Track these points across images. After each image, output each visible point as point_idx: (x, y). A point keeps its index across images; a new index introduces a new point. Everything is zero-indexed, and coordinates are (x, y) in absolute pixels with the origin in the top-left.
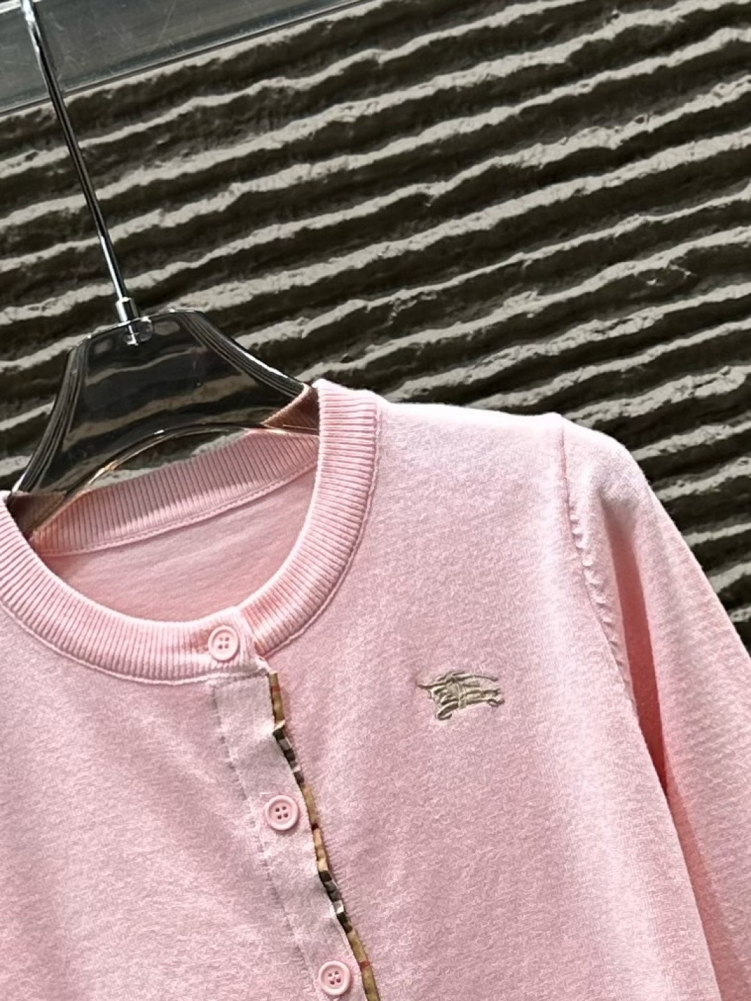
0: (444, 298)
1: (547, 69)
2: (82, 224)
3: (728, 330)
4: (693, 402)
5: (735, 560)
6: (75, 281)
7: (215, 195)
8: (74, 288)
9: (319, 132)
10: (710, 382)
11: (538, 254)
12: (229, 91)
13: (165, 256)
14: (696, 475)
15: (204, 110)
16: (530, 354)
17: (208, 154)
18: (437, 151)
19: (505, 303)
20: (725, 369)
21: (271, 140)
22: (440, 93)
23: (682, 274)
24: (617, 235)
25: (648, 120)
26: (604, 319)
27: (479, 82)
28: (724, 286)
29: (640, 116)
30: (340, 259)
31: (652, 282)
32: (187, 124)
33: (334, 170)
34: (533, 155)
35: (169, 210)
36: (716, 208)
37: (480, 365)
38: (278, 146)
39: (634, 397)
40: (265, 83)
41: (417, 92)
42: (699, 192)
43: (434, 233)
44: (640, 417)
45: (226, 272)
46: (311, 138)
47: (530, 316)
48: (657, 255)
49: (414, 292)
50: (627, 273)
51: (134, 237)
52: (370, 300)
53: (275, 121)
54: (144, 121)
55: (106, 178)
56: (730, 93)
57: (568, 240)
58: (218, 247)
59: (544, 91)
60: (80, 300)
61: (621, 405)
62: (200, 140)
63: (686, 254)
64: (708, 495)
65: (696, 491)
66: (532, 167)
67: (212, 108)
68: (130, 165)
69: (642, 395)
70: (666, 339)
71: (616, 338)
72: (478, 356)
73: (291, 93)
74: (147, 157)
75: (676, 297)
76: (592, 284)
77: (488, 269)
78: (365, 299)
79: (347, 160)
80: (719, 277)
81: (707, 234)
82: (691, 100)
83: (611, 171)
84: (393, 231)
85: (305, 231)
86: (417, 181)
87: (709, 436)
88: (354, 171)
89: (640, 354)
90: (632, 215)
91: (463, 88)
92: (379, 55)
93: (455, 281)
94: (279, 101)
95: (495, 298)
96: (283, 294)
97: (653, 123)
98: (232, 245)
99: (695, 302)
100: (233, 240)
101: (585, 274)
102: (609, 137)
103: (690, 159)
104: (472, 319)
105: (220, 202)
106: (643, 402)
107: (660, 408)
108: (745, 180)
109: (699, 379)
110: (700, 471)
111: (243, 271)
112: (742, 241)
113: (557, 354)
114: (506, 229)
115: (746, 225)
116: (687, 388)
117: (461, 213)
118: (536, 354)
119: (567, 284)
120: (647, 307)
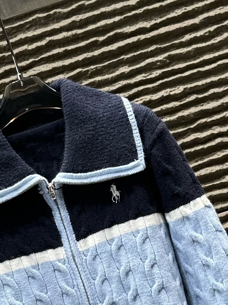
0: (103, 68)
1: (131, 6)
2: (7, 49)
3: (179, 76)
4: (169, 96)
5: (181, 138)
6: (5, 64)
7: (42, 41)
8: (4, 66)
9: (69, 24)
10: (174, 90)
11: (128, 56)
12: (45, 13)
13: (29, 57)
14: (170, 115)
15: (39, 18)
16: (126, 83)
17: (40, 30)
18: (101, 29)
19: (119, 69)
20: (178, 87)
21: (57, 26)
22: (102, 13)
23: (167, 61)
24: (149, 51)
25: (158, 20)
26: (145, 73)
27: (112, 10)
28: (178, 64)
29: (156, 19)
30: (75, 58)
31: (159, 64)
32: (35, 22)
33: (74, 34)
34: (127, 30)
35: (30, 45)
36: (176, 43)
37: (113, 86)
38: (59, 27)
39: (154, 94)
40: (55, 10)
41: (96, 12)
42: (171, 39)
43: (100, 51)
44: (155, 100)
45: (45, 61)
46: (68, 25)
47: (126, 73)
48: (160, 56)
49: (95, 66)
50: (152, 61)
51: (21, 52)
52: (83, 69)
53: (58, 21)
54: (23, 21)
55: (13, 36)
56: (180, 12)
57: (136, 52)
58: (43, 54)
59: (130, 12)
60: (6, 69)
61: (150, 97)
62: (38, 26)
63: (168, 56)
64: (173, 121)
65: (170, 120)
66: (126, 33)
67: (41, 17)
68: (19, 33)
69: (156, 94)
70: (162, 79)
71: (149, 79)
72: (112, 84)
73: (62, 13)
74: (24, 31)
75: (165, 67)
76: (143, 64)
77: (115, 60)
78: (82, 68)
79: (77, 31)
80: (177, 62)
81: (173, 50)
82: (169, 14)
83: (147, 34)
84: (90, 50)
85: (66, 50)
86: (96, 36)
87: (174, 105)
88: (79, 34)
89: (155, 83)
90: (153, 45)
91: (108, 11)
92: (86, 2)
93: (106, 64)
94: (59, 15)
95: (117, 68)
96: (60, 67)
97: (159, 20)
98: (47, 54)
99: (170, 69)
100: (47, 53)
101: (141, 61)
102: (147, 24)
103: (169, 30)
104: (110, 74)
105: (43, 43)
106: (156, 96)
107: (161, 97)
108: (184, 36)
109: (171, 90)
110: (172, 115)
111: (50, 61)
112: (183, 52)
113: (133, 83)
114: (120, 49)
115: (184, 48)
116: (168, 92)
117: (108, 45)
118: (128, 83)
119: (136, 64)
120: (157, 70)
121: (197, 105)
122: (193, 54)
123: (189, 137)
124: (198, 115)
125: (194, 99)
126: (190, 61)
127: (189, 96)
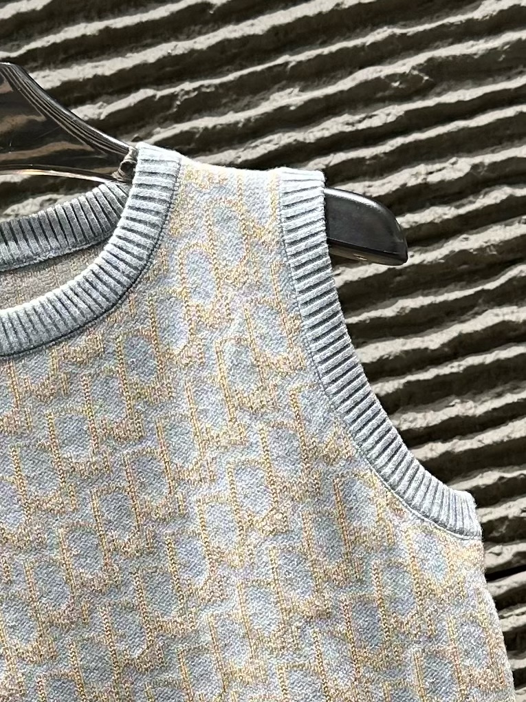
0: (221, 91)
3: (458, 127)
4: (425, 186)
5: (454, 321)
10: (440, 170)
11: (302, 57)
14: (425, 248)
16: (291, 140)
19: (272, 97)
20: (454, 159)
23: (422, 78)
24: (368, 44)
26: (353, 114)
28: (456, 90)
30: (136, 54)
31: (396, 84)
36: (452, 24)
37: (249, 148)
39: (376, 180)
42: (439, 10)
43: (215, 36)
45: (40, 62)
47: (292, 108)
48: (400, 62)
49: (197, 84)
50: (375, 75)
52: (158, 90)
57: (326, 47)
58: (35, 40)
61: (364, 187)
63: (426, 62)
64: (433, 265)
65: (424, 261)
69: (384, 178)
70: (405, 131)
71: (363, 130)
72: (246, 141)
75: (415, 98)
76: (346, 84)
77: (259, 68)
78: (154, 89)
80: (452, 82)
81: (443, 46)
84: (181, 33)
85: (107, 29)
87: (437, 216)
89: (382, 145)
90: (381, 27)
93: (231, 77)
95: (264, 92)
96: (87, 81)
98: (46, 39)
99: (431, 102)
100: (47, 35)
101: (339, 76)
104: (243, 110)
105: (38, 3)
106: (384, 184)
107: (397, 190)
109: (431, 168)
110: (428, 245)
111: (54, 63)
112: (473, 52)
113: (312, 141)
114: (277, 34)
115: (478, 40)
116: (421, 174)
117: (239, 20)
118: (295, 140)
119: (324, 83)
120: (390, 105)
121: (510, 220)
122: (504, 59)
123: (480, 318)
124: (511, 250)
125: (502, 201)
126: (495, 82)
127: (487, 189)
